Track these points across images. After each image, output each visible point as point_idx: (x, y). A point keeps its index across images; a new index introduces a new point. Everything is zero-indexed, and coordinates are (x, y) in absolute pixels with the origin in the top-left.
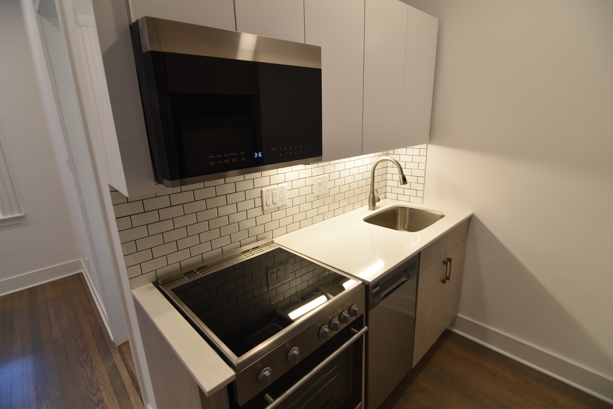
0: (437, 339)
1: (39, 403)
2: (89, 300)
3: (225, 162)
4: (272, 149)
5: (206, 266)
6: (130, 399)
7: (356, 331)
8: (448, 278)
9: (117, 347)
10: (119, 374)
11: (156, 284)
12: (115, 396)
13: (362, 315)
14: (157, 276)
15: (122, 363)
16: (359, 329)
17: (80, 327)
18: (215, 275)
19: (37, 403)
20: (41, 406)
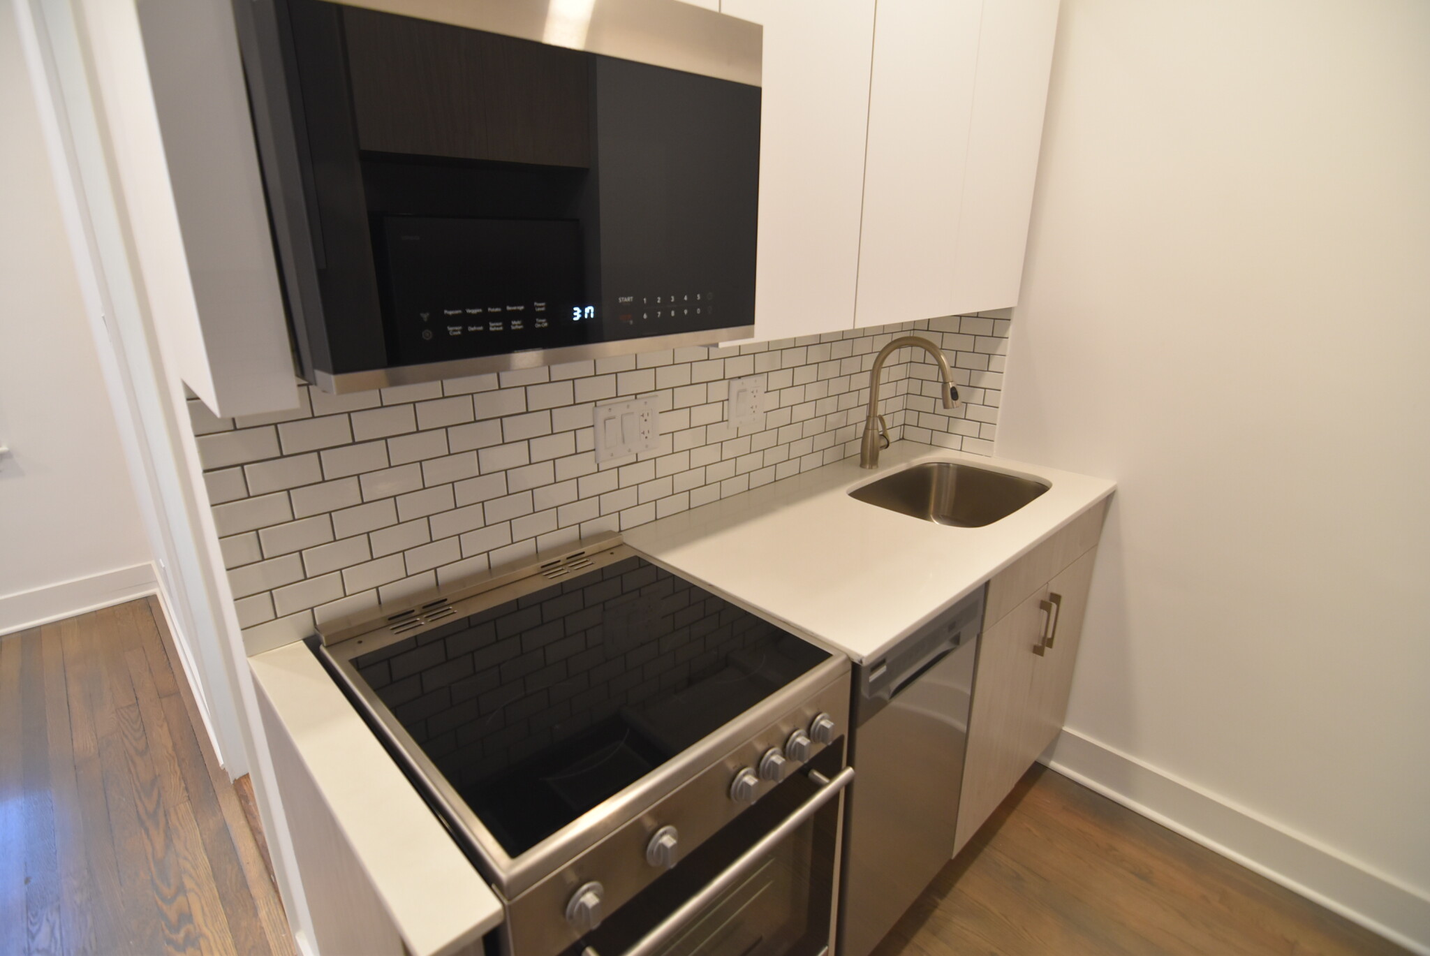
0: (1013, 786)
1: (32, 919)
2: (170, 663)
3: (491, 329)
4: (621, 300)
5: (446, 600)
6: (257, 915)
7: (825, 780)
8: (1049, 642)
9: (232, 782)
10: (233, 849)
11: (313, 644)
12: (221, 906)
13: (841, 739)
14: (317, 623)
15: (243, 822)
16: (831, 775)
17: (144, 730)
18: (470, 623)
19: (28, 918)
20: (37, 927)
